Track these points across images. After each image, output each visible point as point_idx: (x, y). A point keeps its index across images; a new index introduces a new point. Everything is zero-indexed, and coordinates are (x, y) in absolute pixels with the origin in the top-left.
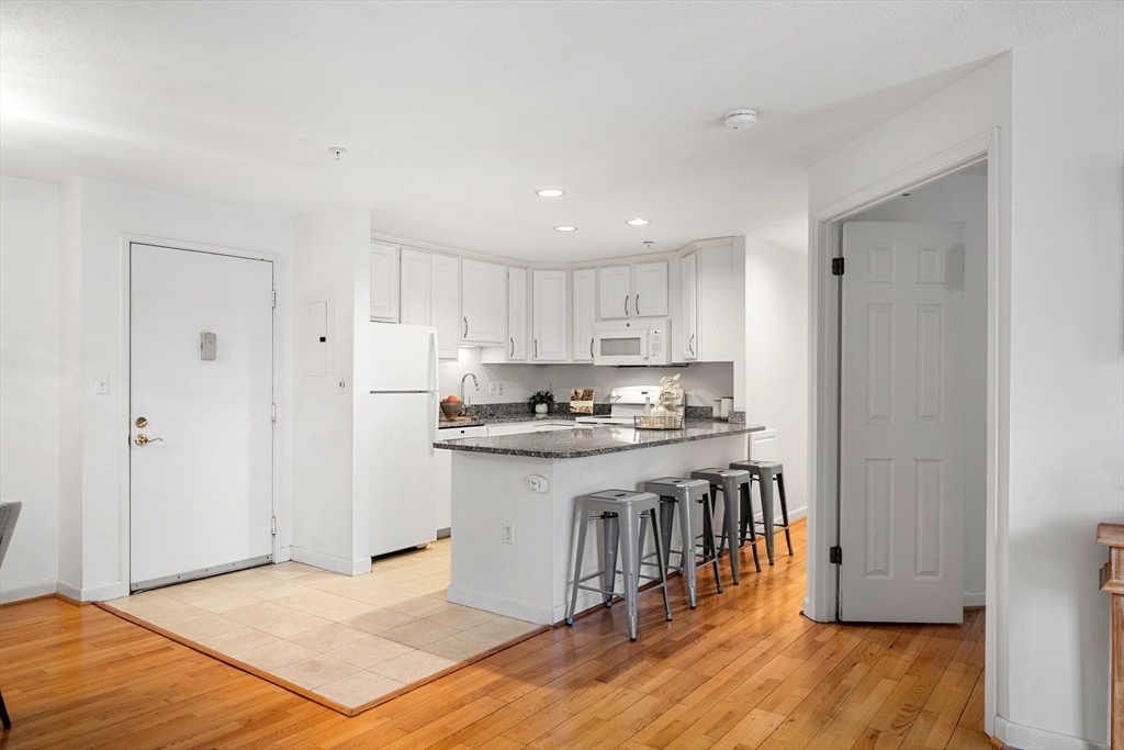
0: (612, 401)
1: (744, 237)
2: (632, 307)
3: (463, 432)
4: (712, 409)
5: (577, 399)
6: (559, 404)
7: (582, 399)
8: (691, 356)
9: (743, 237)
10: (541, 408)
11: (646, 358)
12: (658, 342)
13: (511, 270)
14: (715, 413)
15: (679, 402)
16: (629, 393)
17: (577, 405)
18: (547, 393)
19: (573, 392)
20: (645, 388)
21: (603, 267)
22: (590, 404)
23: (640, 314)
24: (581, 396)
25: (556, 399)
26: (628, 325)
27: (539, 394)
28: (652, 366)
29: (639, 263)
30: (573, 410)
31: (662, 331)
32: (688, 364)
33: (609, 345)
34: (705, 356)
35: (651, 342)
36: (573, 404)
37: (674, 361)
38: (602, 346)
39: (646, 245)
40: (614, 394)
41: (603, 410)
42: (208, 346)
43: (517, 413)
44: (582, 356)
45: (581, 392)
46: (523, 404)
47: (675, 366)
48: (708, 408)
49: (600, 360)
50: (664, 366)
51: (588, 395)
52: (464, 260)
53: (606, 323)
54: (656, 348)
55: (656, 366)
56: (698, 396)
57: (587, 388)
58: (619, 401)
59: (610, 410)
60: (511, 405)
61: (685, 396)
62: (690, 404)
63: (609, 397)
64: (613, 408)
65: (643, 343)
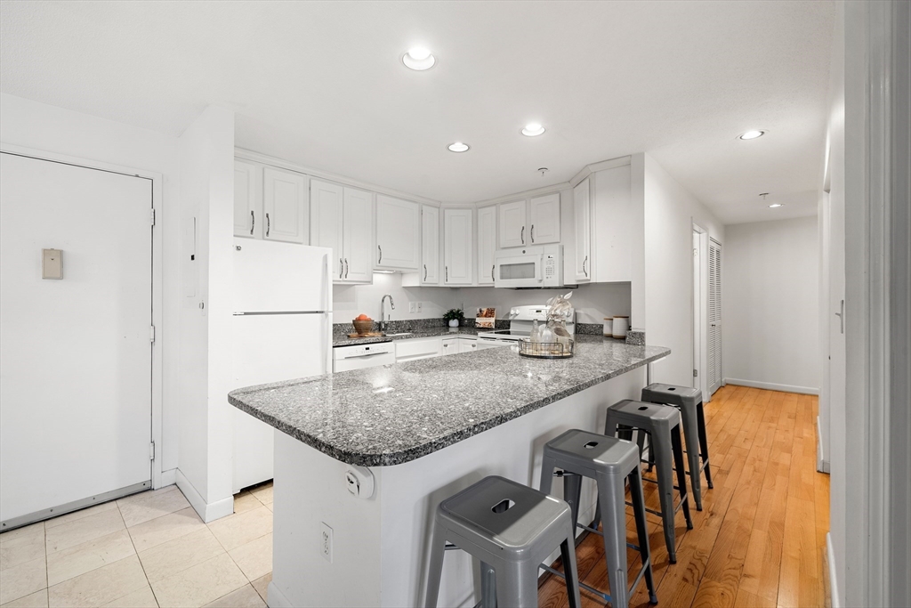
0: (511, 318)
1: (643, 154)
2: (528, 235)
3: (367, 349)
4: (602, 326)
5: (482, 316)
6: (469, 319)
7: (486, 316)
8: (585, 278)
9: (641, 156)
10: (454, 323)
11: (541, 281)
12: (551, 266)
13: (425, 208)
14: (606, 331)
15: (570, 320)
16: (525, 311)
17: (481, 321)
18: (458, 311)
19: (478, 310)
20: (538, 307)
21: (503, 203)
22: (492, 320)
23: (535, 242)
24: (484, 313)
25: (466, 316)
26: (524, 252)
27: (452, 311)
28: (545, 288)
29: (533, 197)
30: (478, 326)
31: (556, 257)
32: (577, 285)
33: (508, 270)
34: (598, 277)
35: (545, 266)
36: (478, 320)
37: (567, 282)
38: (501, 270)
39: (540, 172)
40: (512, 312)
41: (503, 326)
42: (54, 263)
43: (434, 327)
44: (484, 280)
45: (485, 310)
46: (439, 320)
47: (567, 288)
48: (597, 325)
49: (500, 283)
50: (556, 288)
51: (490, 313)
52: (378, 196)
53: (505, 251)
54: (549, 271)
55: (549, 288)
56: (587, 315)
57: (489, 307)
58: (517, 318)
59: (509, 325)
60: (428, 321)
61: (576, 314)
62: (580, 322)
63: (508, 314)
64: (511, 324)
65: (537, 267)
